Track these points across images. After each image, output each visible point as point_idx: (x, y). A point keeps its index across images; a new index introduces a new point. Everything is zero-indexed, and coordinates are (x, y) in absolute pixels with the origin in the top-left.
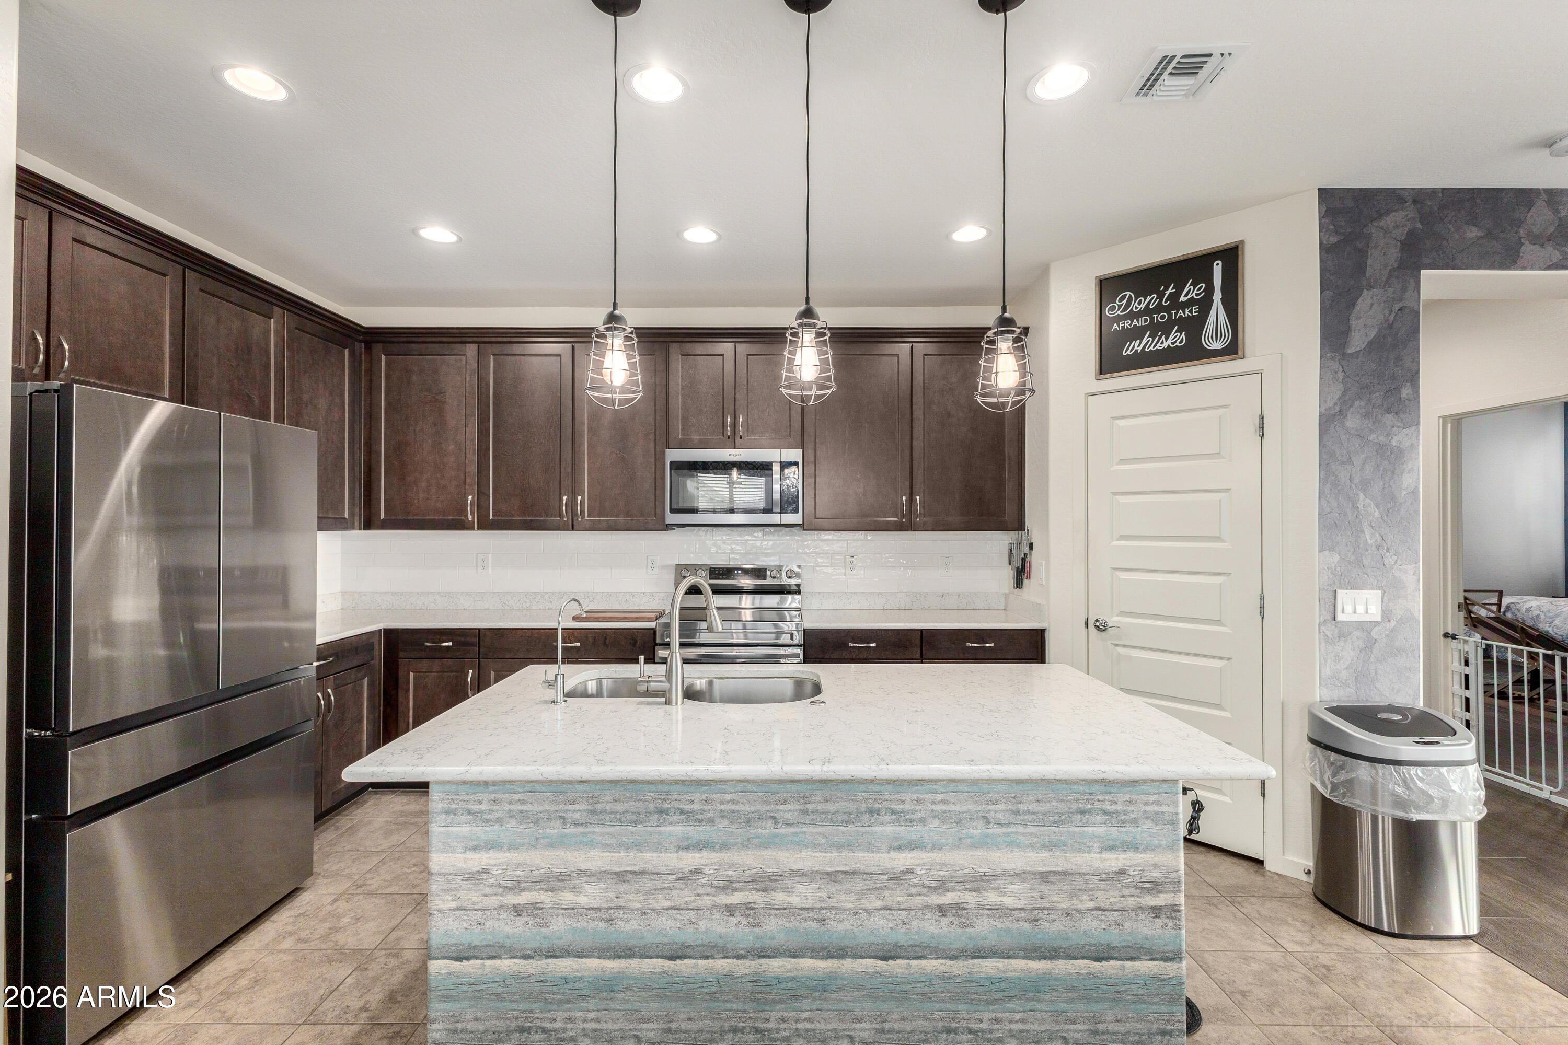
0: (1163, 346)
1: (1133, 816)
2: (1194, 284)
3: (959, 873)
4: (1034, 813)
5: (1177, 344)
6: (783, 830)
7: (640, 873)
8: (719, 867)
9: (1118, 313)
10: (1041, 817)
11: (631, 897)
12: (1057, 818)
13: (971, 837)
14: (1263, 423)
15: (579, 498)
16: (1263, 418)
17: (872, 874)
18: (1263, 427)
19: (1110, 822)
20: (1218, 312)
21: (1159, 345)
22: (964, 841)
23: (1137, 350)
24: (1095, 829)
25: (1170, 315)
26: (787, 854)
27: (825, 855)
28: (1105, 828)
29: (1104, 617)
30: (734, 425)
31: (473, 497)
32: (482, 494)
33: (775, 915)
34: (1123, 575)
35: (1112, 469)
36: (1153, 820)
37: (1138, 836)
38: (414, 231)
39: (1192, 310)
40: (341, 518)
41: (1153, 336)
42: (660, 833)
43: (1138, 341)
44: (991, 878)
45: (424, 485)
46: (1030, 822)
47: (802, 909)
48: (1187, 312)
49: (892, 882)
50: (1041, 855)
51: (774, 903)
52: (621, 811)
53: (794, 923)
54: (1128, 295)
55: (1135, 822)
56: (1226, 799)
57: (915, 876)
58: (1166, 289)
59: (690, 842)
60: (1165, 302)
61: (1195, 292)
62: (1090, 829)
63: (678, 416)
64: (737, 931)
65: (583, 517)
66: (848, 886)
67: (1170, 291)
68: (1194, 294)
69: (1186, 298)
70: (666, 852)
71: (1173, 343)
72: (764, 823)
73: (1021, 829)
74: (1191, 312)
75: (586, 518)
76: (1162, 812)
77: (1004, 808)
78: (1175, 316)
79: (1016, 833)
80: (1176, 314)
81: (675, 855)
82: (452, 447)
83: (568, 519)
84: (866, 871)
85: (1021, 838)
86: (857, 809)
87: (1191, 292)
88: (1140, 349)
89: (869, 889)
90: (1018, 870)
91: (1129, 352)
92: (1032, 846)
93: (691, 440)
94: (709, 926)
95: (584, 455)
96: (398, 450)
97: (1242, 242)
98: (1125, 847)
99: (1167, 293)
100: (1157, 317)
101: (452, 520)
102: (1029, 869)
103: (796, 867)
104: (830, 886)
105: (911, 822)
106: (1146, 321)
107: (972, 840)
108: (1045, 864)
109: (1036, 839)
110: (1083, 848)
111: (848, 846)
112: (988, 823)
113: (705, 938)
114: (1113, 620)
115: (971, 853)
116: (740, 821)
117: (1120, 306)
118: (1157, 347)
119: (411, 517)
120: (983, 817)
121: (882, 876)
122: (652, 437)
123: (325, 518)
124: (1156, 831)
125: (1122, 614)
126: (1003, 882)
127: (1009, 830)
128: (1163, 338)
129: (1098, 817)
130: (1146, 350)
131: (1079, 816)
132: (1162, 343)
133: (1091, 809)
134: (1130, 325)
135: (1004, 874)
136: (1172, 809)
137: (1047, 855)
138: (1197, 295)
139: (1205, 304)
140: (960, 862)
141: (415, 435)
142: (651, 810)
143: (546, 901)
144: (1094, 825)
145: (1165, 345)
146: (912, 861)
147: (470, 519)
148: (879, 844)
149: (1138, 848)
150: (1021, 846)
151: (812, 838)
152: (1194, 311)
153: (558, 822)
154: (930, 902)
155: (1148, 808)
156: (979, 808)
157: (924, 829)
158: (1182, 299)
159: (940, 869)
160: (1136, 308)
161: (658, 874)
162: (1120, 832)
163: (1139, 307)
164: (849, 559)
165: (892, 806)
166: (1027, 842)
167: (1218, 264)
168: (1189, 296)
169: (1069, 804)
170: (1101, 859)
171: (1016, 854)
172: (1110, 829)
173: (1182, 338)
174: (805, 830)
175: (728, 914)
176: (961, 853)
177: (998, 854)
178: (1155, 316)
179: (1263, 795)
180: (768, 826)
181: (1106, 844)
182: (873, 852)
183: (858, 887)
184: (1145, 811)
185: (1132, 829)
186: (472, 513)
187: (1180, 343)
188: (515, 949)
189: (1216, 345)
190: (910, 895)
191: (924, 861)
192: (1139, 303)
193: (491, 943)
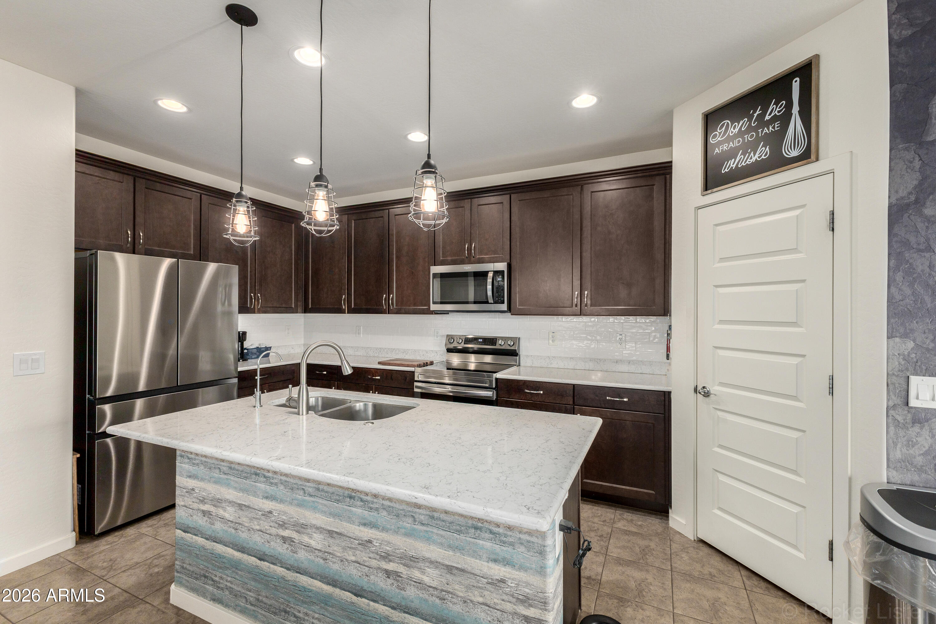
0: (752, 160)
1: (511, 540)
2: (776, 104)
3: (398, 551)
4: (443, 521)
5: (763, 157)
6: (307, 498)
7: (248, 506)
8: (280, 512)
9: (719, 139)
10: (448, 525)
11: (244, 519)
12: (458, 528)
13: (405, 528)
14: (833, 219)
15: (391, 295)
16: (833, 214)
17: (350, 538)
18: (833, 223)
19: (495, 540)
20: (796, 123)
21: (748, 160)
22: (401, 530)
23: (732, 167)
24: (484, 543)
25: (757, 133)
26: (309, 513)
27: (327, 519)
28: (491, 544)
29: (709, 387)
30: (470, 249)
31: (345, 296)
32: (349, 295)
33: (304, 549)
34: (721, 353)
35: (715, 266)
36: (526, 547)
37: (514, 556)
38: (292, 160)
39: (775, 125)
40: (291, 307)
41: (744, 154)
42: (255, 486)
43: (733, 160)
44: (416, 560)
45: (326, 290)
46: (441, 527)
47: (316, 549)
48: (771, 128)
49: (360, 546)
50: (448, 552)
51: (303, 541)
52: (241, 470)
53: (312, 557)
54: (726, 123)
55: (512, 544)
56: (801, 556)
57: (373, 546)
58: (755, 112)
59: (268, 495)
60: (754, 124)
61: (778, 109)
62: (481, 542)
63: (440, 246)
64: (287, 553)
65: (393, 307)
66: (338, 541)
67: (758, 113)
68: (776, 112)
69: (770, 117)
70: (258, 498)
71: (759, 157)
72: (299, 492)
73: (435, 530)
74: (774, 128)
75: (395, 307)
76: (533, 542)
77: (425, 513)
78: (762, 134)
79: (432, 532)
80: (762, 132)
81: (261, 500)
82: (337, 270)
83: (386, 308)
84: (347, 535)
85: (435, 537)
86: (343, 494)
87: (774, 110)
88: (734, 166)
89: (349, 547)
90: (433, 559)
91: (726, 170)
92: (441, 545)
93: (447, 260)
94: (275, 546)
95: (394, 271)
96: (316, 272)
97: (817, 57)
98: (506, 562)
99: (756, 115)
100: (747, 137)
101: (337, 308)
102: (439, 560)
103: (313, 523)
104: (329, 539)
105: (371, 509)
106: (739, 141)
107: (405, 530)
108: (450, 560)
109: (444, 540)
110: (475, 555)
111: (338, 516)
112: (415, 521)
113: (273, 552)
114: (714, 389)
115: (404, 539)
116: (289, 488)
117: (720, 133)
118: (747, 162)
119: (321, 307)
120: (412, 516)
121: (355, 541)
122: (426, 259)
123: (280, 307)
124: (527, 556)
125: (722, 384)
126: (423, 565)
127: (428, 529)
128: (752, 154)
129: (486, 535)
130: (739, 166)
131: (473, 530)
132: (751, 158)
133: (481, 527)
134: (727, 148)
135: (425, 560)
136: (540, 542)
137: (452, 554)
138: (779, 112)
139: (785, 118)
140: (398, 544)
141: (322, 264)
142: (252, 472)
143: (214, 512)
144: (483, 539)
145: (754, 159)
146: (371, 536)
147: (344, 307)
148: (354, 519)
149: (514, 566)
150: (434, 542)
151: (321, 506)
152: (776, 126)
153: (218, 470)
154: (381, 565)
155: (522, 536)
156: (410, 509)
157: (378, 515)
158: (767, 118)
159: (387, 545)
160: (732, 132)
161: (255, 509)
162: (502, 550)
163: (734, 131)
164: (551, 334)
165: (361, 496)
166: (439, 541)
167: (796, 81)
168: (772, 115)
169: (466, 519)
170: (488, 567)
171: (432, 547)
172: (495, 545)
173: (767, 151)
174: (318, 501)
175: (283, 542)
176: (399, 538)
177: (421, 544)
178: (746, 136)
179: (831, 559)
180: (301, 494)
181: (492, 557)
182: (351, 524)
183: (343, 544)
184: (520, 538)
185: (510, 549)
186: (345, 305)
187: (765, 156)
188: (203, 533)
189: (795, 153)
190: (370, 558)
191: (378, 537)
192: (734, 129)
193: (195, 527)
